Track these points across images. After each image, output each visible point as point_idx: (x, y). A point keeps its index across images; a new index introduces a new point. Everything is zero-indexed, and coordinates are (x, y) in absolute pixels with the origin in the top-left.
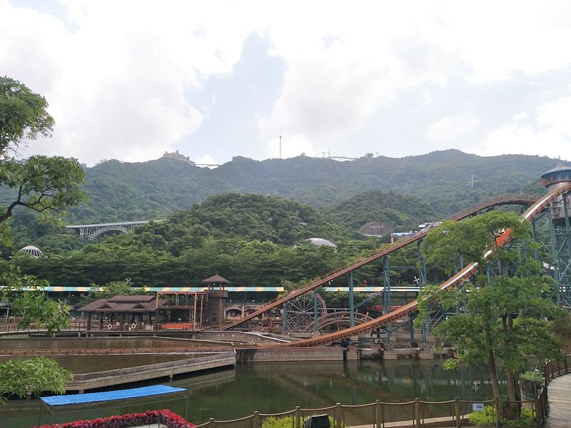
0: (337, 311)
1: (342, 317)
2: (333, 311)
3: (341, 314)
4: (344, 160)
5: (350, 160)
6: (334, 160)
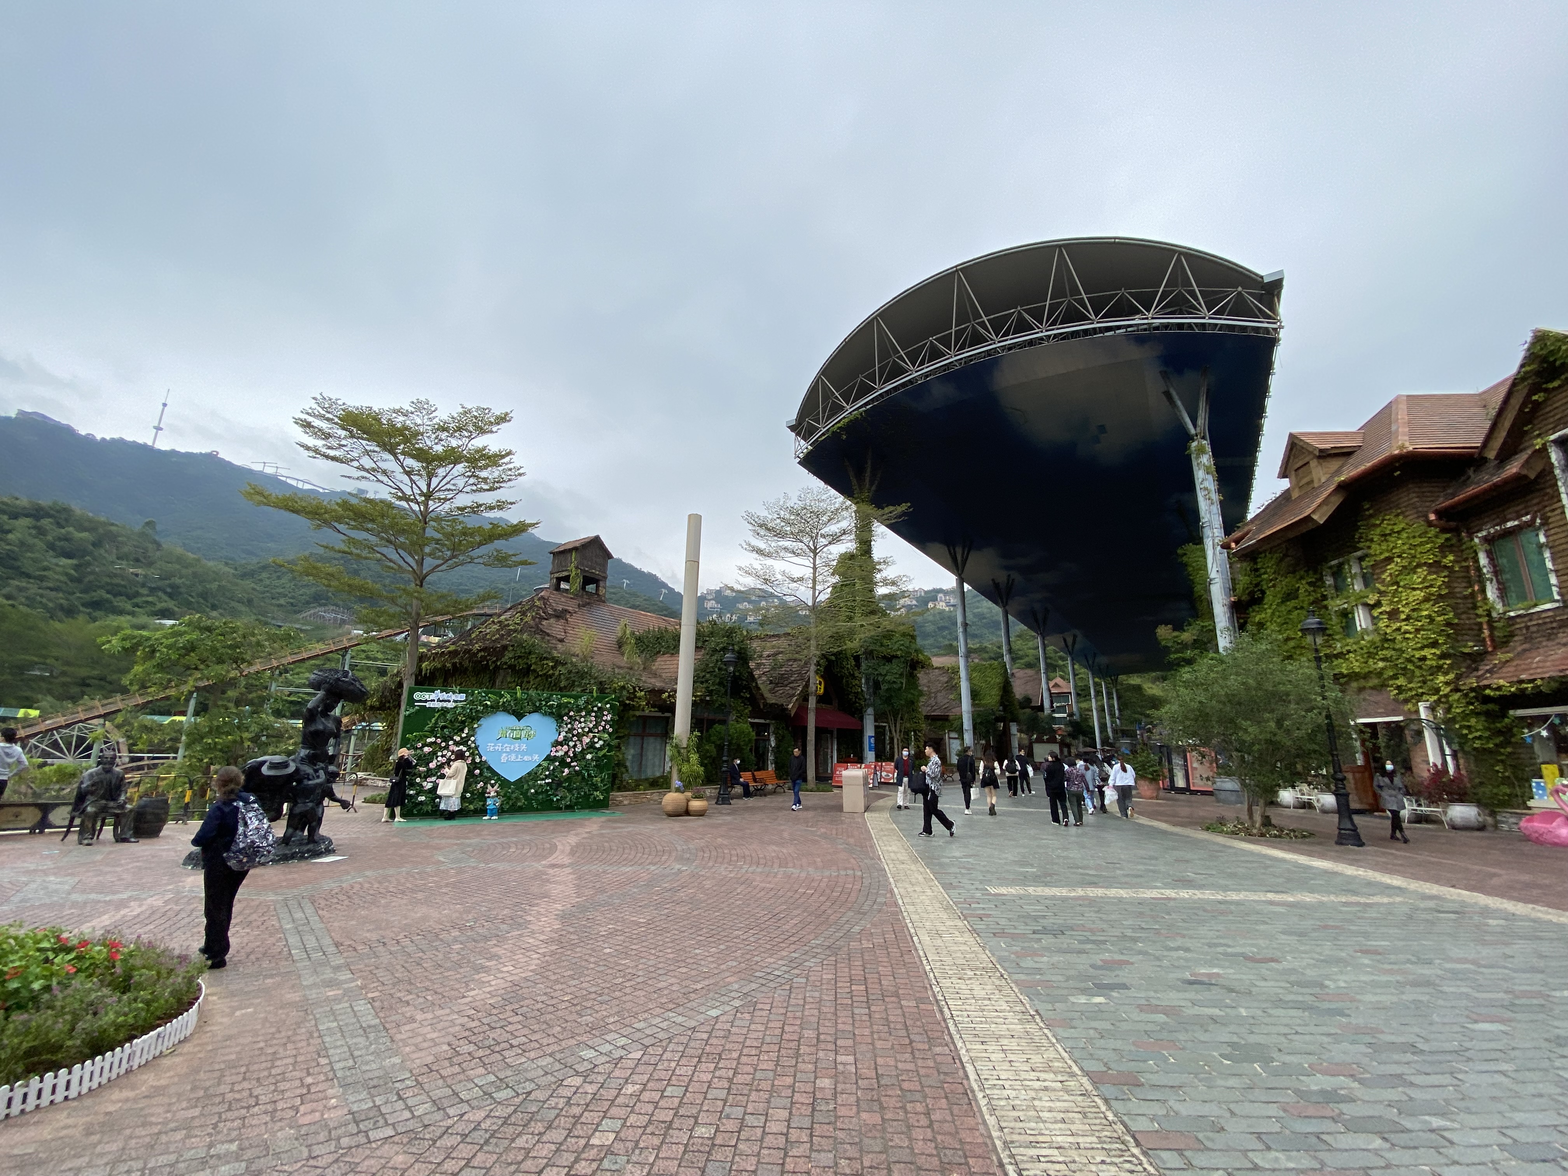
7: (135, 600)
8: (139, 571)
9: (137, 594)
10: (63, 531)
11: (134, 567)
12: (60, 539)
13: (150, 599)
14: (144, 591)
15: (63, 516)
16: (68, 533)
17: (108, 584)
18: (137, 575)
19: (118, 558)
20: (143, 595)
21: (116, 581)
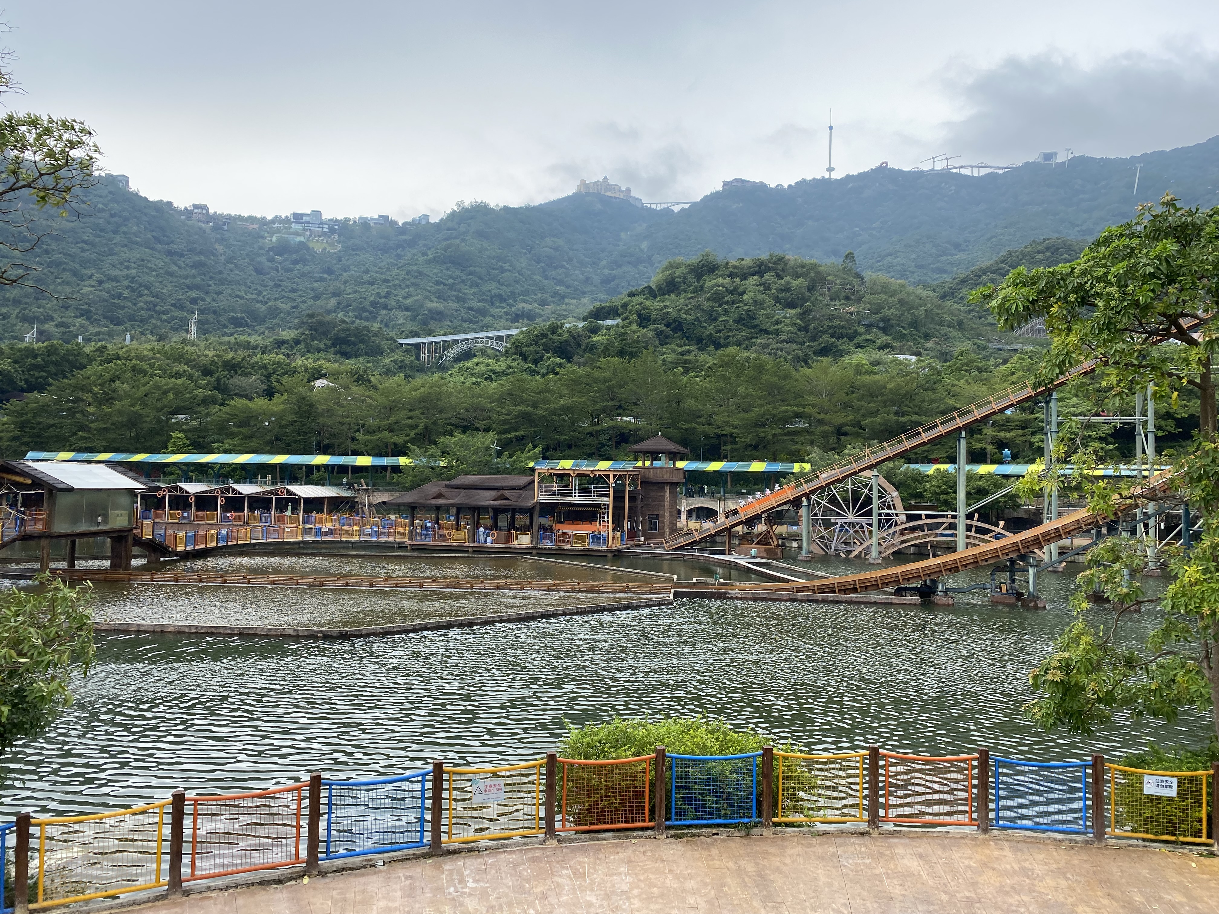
0: (928, 517)
1: (940, 531)
2: (919, 517)
3: (938, 526)
4: (984, 172)
5: (1000, 171)
6: (959, 174)
7: (856, 341)
8: (853, 309)
9: (856, 334)
10: (783, 282)
11: (847, 305)
12: (782, 291)
13: (868, 337)
14: (862, 329)
15: (780, 267)
16: (788, 283)
17: (830, 327)
18: (851, 313)
19: (831, 300)
20: (861, 334)
21: (837, 322)
